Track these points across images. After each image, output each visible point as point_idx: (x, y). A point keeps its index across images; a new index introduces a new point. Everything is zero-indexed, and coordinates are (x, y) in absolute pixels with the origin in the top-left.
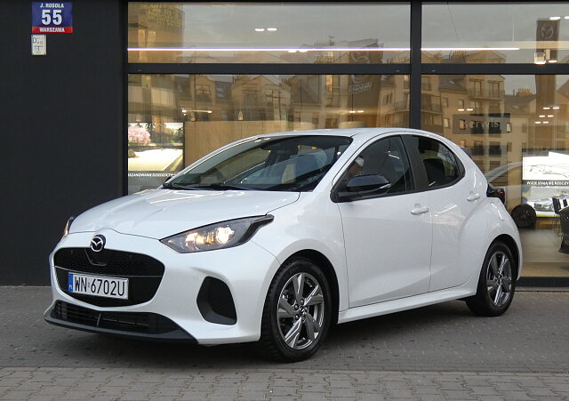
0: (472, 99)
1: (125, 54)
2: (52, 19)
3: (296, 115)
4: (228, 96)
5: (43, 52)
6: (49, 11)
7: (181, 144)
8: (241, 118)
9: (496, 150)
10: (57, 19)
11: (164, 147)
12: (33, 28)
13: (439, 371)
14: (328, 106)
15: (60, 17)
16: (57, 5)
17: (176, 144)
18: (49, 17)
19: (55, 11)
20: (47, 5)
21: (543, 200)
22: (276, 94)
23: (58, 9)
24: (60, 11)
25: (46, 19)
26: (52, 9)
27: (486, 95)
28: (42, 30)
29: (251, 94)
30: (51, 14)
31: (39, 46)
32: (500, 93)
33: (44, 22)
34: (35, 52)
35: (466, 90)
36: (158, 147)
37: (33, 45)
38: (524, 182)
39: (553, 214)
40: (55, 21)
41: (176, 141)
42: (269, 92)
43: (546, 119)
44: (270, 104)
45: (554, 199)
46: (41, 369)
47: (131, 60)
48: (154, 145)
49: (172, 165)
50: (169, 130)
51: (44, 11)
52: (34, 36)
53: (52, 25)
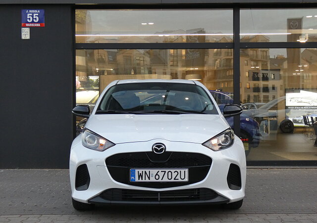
0: (252, 60)
1: (74, 38)
2: (33, 19)
3: (153, 71)
4: (115, 60)
5: (28, 37)
6: (31, 14)
7: (98, 88)
8: (133, 73)
9: (266, 89)
10: (36, 19)
11: (89, 90)
12: (22, 24)
13: (265, 214)
14: (171, 66)
15: (37, 18)
16: (36, 11)
17: (95, 88)
18: (31, 18)
19: (35, 15)
20: (30, 11)
21: (297, 117)
22: (142, 59)
23: (36, 13)
24: (37, 15)
25: (29, 19)
26: (33, 13)
27: (260, 58)
28: (27, 25)
29: (128, 59)
30: (33, 16)
31: (26, 34)
32: (267, 57)
33: (28, 20)
34: (23, 37)
35: (248, 55)
36: (85, 90)
37: (23, 33)
38: (286, 107)
39: (303, 125)
40: (34, 20)
41: (95, 86)
42: (138, 58)
43: (299, 72)
44: (139, 64)
45: (304, 117)
46: (43, 216)
47: (77, 41)
48: (83, 88)
49: (93, 100)
50: (91, 80)
51: (28, 15)
52: (23, 28)
53: (33, 22)
